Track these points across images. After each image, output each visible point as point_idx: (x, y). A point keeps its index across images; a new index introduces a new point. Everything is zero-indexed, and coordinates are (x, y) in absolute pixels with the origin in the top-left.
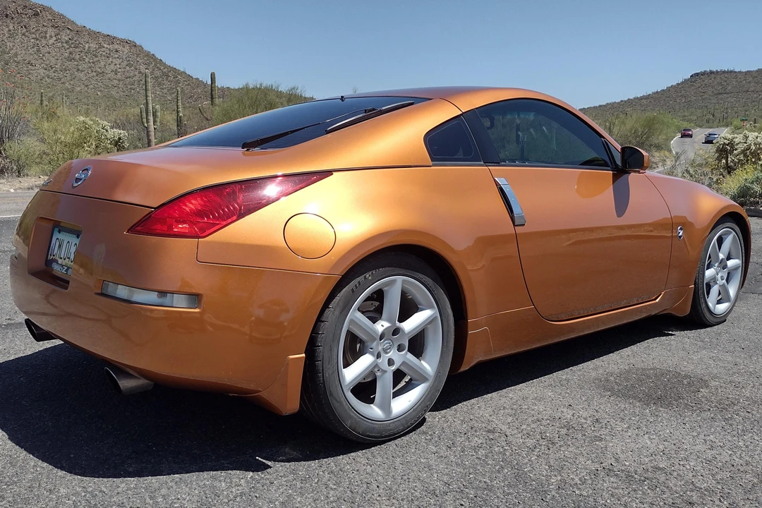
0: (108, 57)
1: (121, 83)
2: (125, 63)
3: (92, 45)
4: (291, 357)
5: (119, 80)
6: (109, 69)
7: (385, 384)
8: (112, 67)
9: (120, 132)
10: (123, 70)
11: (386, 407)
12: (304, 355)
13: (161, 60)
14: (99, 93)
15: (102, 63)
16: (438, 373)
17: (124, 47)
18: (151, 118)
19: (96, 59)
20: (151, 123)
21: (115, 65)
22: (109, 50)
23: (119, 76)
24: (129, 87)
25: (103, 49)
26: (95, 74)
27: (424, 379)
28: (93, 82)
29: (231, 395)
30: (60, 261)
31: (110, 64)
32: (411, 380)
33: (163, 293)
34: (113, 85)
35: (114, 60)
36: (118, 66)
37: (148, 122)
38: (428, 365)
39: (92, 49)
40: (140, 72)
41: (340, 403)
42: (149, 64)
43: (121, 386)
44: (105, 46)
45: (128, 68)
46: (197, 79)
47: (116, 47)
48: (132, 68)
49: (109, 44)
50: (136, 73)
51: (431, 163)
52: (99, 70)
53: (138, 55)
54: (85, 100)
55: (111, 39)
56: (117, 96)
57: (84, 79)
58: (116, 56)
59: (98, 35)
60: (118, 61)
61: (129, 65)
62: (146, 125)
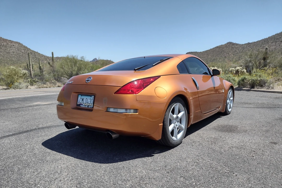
0: (10, 47)
1: (16, 56)
2: (17, 49)
3: (5, 43)
4: (160, 125)
5: (15, 55)
6: (11, 51)
7: (176, 131)
8: (12, 51)
9: (25, 71)
10: (16, 52)
11: (176, 137)
12: (162, 124)
13: (29, 48)
14: (8, 59)
15: (9, 50)
16: (185, 128)
17: (16, 44)
18: (31, 67)
19: (6, 48)
20: (31, 68)
21: (13, 50)
22: (11, 45)
23: (15, 54)
24: (19, 57)
25: (9, 45)
26: (6, 53)
27: (182, 130)
28: (6, 56)
29: (142, 136)
30: (83, 104)
31: (11, 50)
32: (179, 130)
33: (126, 109)
34: (13, 57)
35: (13, 48)
36: (14, 50)
37: (30, 68)
38: (183, 126)
39: (4, 45)
40: (22, 52)
41: (169, 136)
42: (25, 50)
43: (113, 136)
44: (9, 44)
45: (18, 51)
46: (42, 54)
47: (13, 44)
48: (19, 51)
49: (11, 43)
50: (21, 53)
51: (179, 74)
52: (7, 52)
53: (21, 47)
54: (3, 62)
55: (11, 42)
56: (15, 60)
57: (2, 55)
58: (14, 47)
59: (6, 40)
60: (14, 49)
61: (18, 50)
62: (29, 69)
